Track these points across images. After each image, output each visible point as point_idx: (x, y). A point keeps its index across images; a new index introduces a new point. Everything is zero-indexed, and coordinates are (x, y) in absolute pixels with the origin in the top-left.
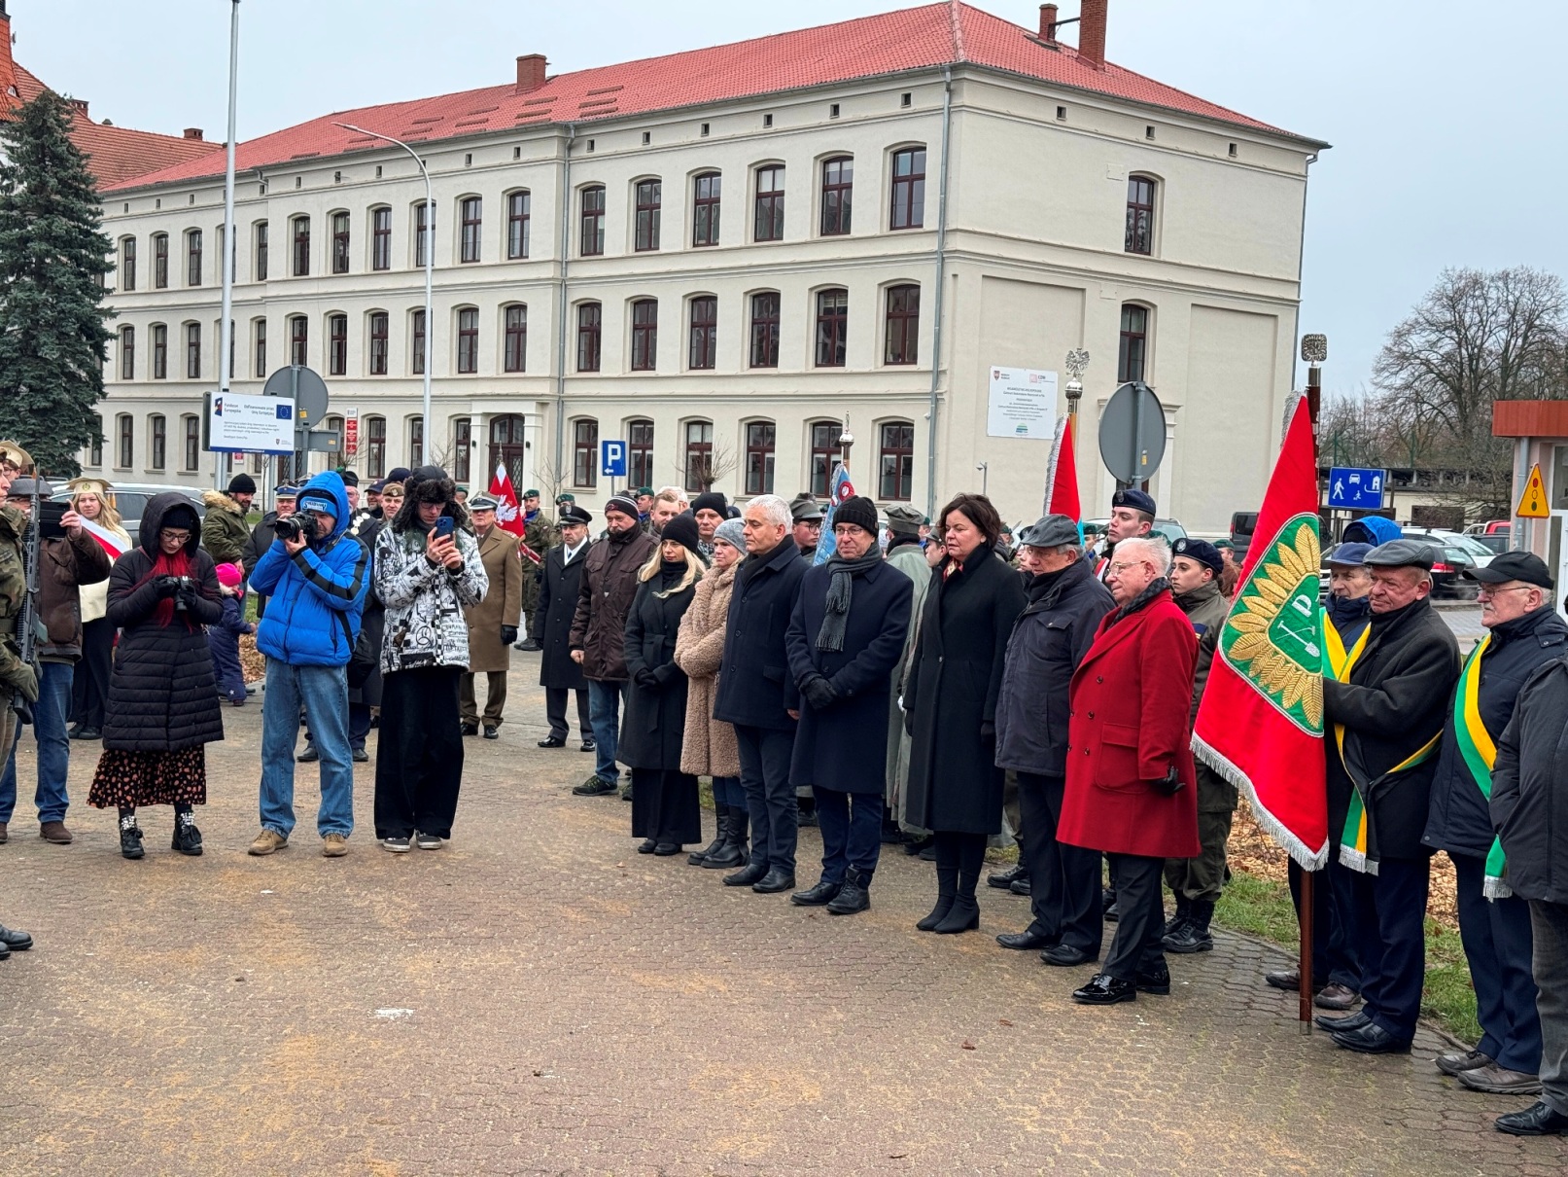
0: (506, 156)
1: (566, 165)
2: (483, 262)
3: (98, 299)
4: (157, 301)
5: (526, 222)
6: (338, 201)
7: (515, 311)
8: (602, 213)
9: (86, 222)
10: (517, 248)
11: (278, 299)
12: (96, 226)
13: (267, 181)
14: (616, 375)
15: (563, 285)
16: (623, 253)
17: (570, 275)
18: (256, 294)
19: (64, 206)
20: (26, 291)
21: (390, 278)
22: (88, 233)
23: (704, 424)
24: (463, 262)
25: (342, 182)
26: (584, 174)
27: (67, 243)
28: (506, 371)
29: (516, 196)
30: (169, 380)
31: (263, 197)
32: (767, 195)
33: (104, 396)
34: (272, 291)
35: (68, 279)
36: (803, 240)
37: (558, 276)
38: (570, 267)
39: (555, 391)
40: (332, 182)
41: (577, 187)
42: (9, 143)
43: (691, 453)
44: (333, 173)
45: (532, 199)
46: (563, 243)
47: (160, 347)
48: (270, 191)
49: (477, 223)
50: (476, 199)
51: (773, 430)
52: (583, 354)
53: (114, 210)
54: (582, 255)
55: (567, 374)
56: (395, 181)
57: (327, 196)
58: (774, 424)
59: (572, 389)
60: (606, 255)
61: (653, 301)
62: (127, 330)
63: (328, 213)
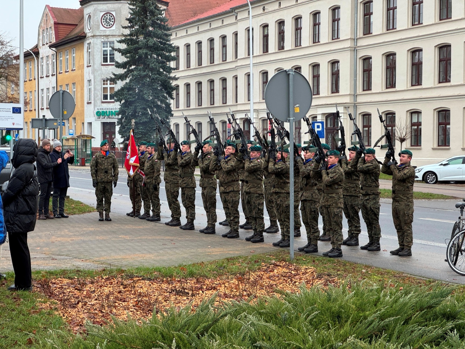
2: (321, 42)
3: (170, 72)
4: (198, 72)
5: (339, 21)
6: (264, 20)
7: (334, 63)
8: (372, 13)
9: (164, 40)
10: (335, 35)
11: (242, 66)
12: (170, 41)
13: (237, 14)
14: (378, 92)
15: (355, 50)
16: (381, 32)
17: (358, 45)
18: (233, 66)
19: (154, 33)
20: (138, 71)
21: (285, 53)
22: (165, 44)
23: (418, 113)
24: (314, 43)
25: (266, 11)
27: (155, 49)
28: (332, 93)
29: (335, 9)
30: (203, 106)
31: (236, 21)
33: (172, 115)
34: (240, 63)
35: (155, 65)
36: (461, 18)
37: (353, 46)
38: (359, 41)
39: (352, 101)
40: (261, 11)
41: (361, 2)
42: (132, 7)
43: (413, 127)
44: (262, 7)
45: (341, 10)
46: (355, 30)
47: (200, 92)
48: (238, 18)
49: (319, 24)
50: (319, 13)
51: (450, 113)
52: (365, 82)
53: (183, 33)
54: (364, 35)
55: (358, 92)
56: (286, 8)
57: (260, 18)
58: (449, 111)
59: (360, 99)
60: (374, 34)
61: (394, 54)
62: (188, 85)
63: (260, 26)
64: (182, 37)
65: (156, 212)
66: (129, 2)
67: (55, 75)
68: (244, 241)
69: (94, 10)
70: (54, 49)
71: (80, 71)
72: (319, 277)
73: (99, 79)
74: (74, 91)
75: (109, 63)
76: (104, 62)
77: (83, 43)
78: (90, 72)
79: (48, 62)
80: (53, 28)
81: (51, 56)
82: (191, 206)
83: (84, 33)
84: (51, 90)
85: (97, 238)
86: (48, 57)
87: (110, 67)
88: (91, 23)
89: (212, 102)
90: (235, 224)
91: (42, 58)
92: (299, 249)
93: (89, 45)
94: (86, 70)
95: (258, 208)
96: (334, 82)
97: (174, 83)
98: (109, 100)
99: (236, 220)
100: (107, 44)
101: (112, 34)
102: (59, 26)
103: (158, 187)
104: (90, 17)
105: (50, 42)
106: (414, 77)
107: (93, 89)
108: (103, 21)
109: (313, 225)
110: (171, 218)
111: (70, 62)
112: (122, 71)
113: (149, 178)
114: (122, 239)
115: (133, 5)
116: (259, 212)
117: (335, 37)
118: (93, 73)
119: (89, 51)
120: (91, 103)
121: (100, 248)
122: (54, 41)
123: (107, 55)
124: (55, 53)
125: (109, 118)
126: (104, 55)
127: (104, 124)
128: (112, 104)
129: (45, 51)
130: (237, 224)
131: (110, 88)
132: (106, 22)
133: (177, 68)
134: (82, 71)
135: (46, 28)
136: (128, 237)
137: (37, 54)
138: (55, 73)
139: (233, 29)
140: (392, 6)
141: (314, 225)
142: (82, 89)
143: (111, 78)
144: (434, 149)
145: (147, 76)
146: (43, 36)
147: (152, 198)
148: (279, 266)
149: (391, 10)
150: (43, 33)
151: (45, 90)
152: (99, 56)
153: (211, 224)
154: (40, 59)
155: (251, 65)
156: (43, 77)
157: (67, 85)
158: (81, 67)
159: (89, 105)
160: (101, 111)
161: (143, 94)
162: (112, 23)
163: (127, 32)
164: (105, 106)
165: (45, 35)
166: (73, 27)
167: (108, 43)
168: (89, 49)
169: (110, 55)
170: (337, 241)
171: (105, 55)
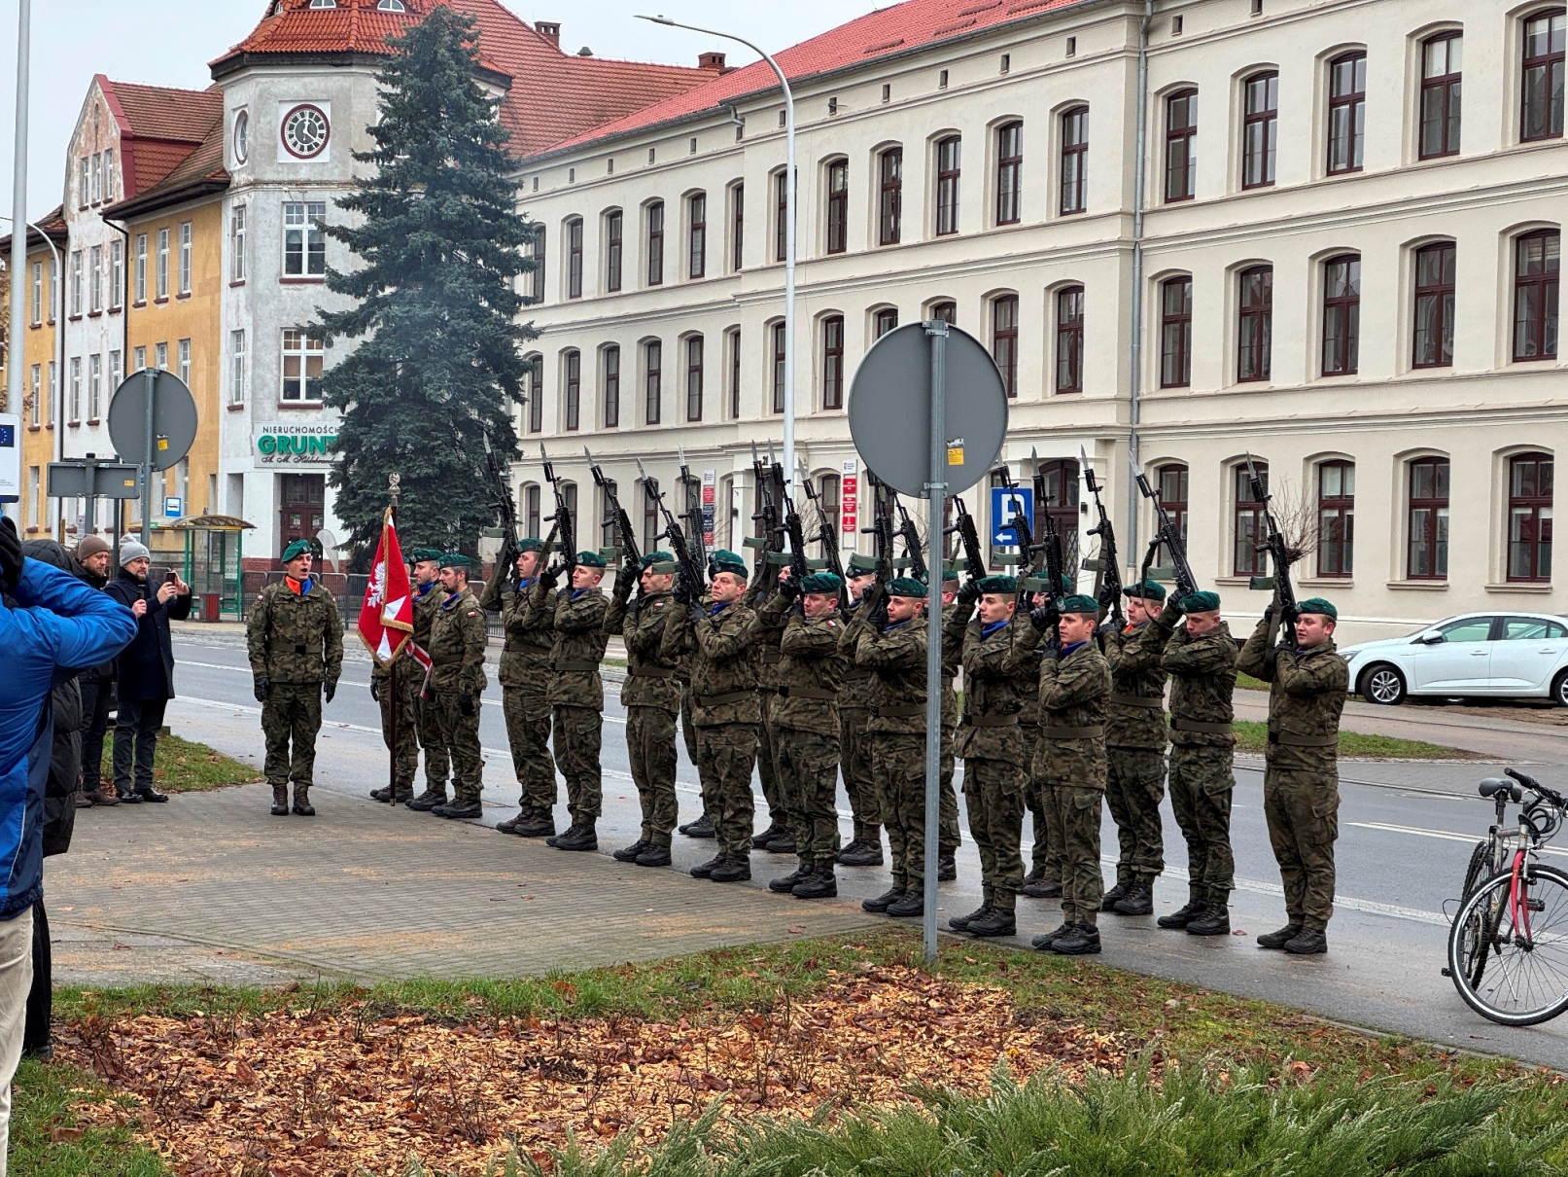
0: (1054, 52)
1: (1141, 58)
2: (1025, 222)
3: (512, 312)
4: (608, 311)
5: (1084, 154)
6: (833, 143)
7: (1067, 293)
8: (1193, 131)
9: (494, 201)
10: (1070, 199)
11: (756, 297)
12: (513, 206)
13: (743, 120)
14: (1212, 391)
15: (1135, 250)
16: (1222, 194)
17: (1147, 235)
18: (725, 293)
19: (461, 176)
20: (405, 305)
21: (902, 255)
22: (498, 215)
23: (1344, 465)
24: (999, 223)
25: (839, 112)
26: (1167, 72)
27: (462, 230)
28: (1059, 391)
29: (1071, 114)
30: (622, 428)
31: (740, 145)
32: (1438, 81)
33: (518, 456)
34: (748, 285)
35: (462, 285)
36: (1489, 152)
37: (1129, 236)
38: (1149, 221)
39: (1125, 421)
40: (824, 113)
41: (1157, 93)
42: (388, 88)
43: (1327, 514)
44: (827, 100)
45: (1093, 117)
46: (1135, 183)
47: (612, 379)
48: (747, 135)
49: (1018, 161)
50: (1018, 124)
51: (1447, 470)
52: (1169, 359)
53: (557, 180)
54: (1167, 201)
55: (1145, 393)
56: (908, 105)
57: (818, 138)
58: (1447, 461)
59: (1151, 416)
60: (1199, 199)
61: (1266, 269)
62: (572, 356)
63: (821, 162)
64: (554, 194)
65: (468, 788)
66: (380, 73)
67: (118, 311)
68: (767, 892)
69: (260, 96)
70: (119, 223)
71: (207, 299)
72: (1024, 1021)
73: (271, 328)
74: (185, 368)
75: (305, 274)
76: (288, 271)
77: (219, 205)
78: (242, 304)
79: (98, 268)
80: (118, 152)
81: (107, 246)
82: (586, 771)
83: (224, 171)
84: (105, 358)
85: (268, 873)
86: (97, 248)
87: (310, 288)
88: (249, 139)
89: (653, 414)
90: (737, 834)
91: (78, 254)
92: (951, 924)
93: (240, 213)
94: (227, 296)
95: (819, 784)
96: (1066, 356)
97: (524, 348)
98: (303, 400)
99: (743, 821)
100: (300, 210)
101: (318, 178)
102: (137, 146)
103: (474, 703)
104: (243, 117)
105: (106, 202)
106: (1331, 345)
107: (249, 362)
108: (287, 133)
109: (1002, 846)
110: (520, 809)
111: (174, 267)
112: (348, 304)
113: (445, 672)
114: (354, 880)
115: (394, 82)
116: (821, 796)
117: (1069, 205)
118: (252, 306)
119: (239, 232)
120: (241, 408)
121: (278, 908)
122: (119, 196)
123: (300, 247)
124: (122, 236)
125: (302, 459)
126: (289, 247)
127: (285, 481)
128: (313, 415)
129: (89, 230)
130: (745, 834)
131: (309, 358)
132: (300, 136)
133: (537, 298)
134: (212, 303)
135: (92, 153)
136: (370, 873)
137: (62, 238)
138: (122, 305)
139: (728, 171)
140: (1260, 109)
141: (1007, 843)
142: (213, 361)
143: (314, 327)
144: (1393, 587)
145: (435, 322)
146: (84, 181)
147: (455, 738)
148: (886, 981)
149: (1258, 120)
150: (83, 170)
151: (86, 363)
152: (273, 251)
153: (658, 832)
154: (70, 258)
155: (791, 293)
156: (79, 318)
157: (162, 346)
158: (212, 287)
159: (236, 415)
160: (275, 436)
161: (421, 383)
162: (321, 142)
163: (371, 171)
164: (290, 419)
165: (89, 174)
166: (187, 151)
167: (306, 209)
168: (240, 227)
169: (311, 247)
170: (1083, 898)
171: (293, 248)
